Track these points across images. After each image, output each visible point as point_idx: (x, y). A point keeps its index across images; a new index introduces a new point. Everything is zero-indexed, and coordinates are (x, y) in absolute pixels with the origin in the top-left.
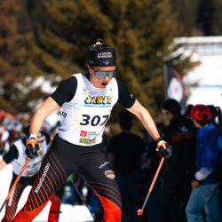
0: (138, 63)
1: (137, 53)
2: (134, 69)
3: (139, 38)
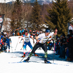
1: (64, 20)
2: (63, 23)
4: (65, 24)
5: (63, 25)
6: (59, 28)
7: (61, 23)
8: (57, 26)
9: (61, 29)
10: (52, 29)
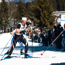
0: (47, 17)
1: (47, 15)
2: (46, 18)
3: (47, 12)
4: (47, 18)
5: (45, 19)
6: (42, 22)
7: (44, 18)
8: (41, 21)
9: (44, 22)
10: (36, 24)
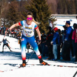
1: (43, 17)
3: (44, 14)
7: (40, 20)
9: (40, 26)
